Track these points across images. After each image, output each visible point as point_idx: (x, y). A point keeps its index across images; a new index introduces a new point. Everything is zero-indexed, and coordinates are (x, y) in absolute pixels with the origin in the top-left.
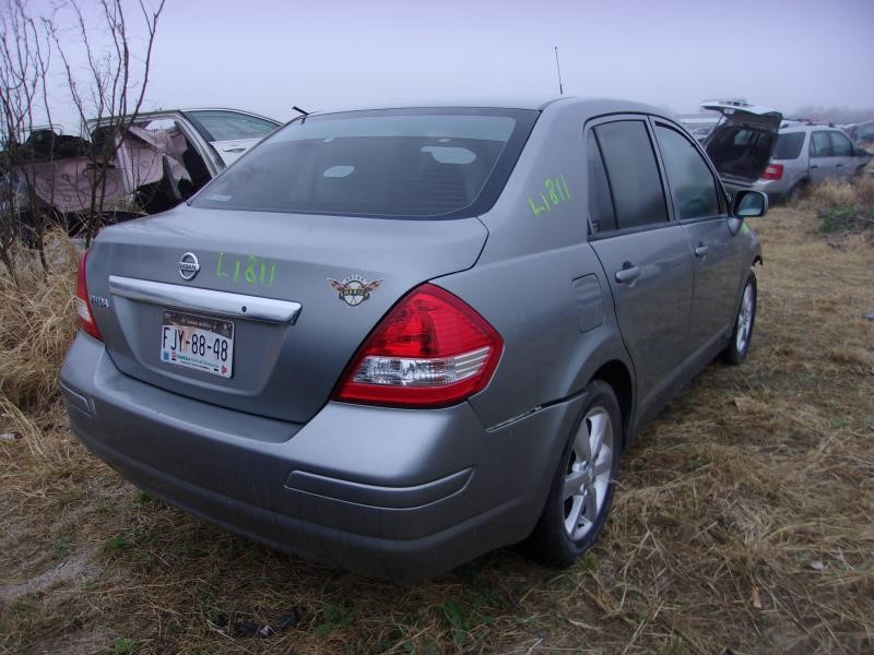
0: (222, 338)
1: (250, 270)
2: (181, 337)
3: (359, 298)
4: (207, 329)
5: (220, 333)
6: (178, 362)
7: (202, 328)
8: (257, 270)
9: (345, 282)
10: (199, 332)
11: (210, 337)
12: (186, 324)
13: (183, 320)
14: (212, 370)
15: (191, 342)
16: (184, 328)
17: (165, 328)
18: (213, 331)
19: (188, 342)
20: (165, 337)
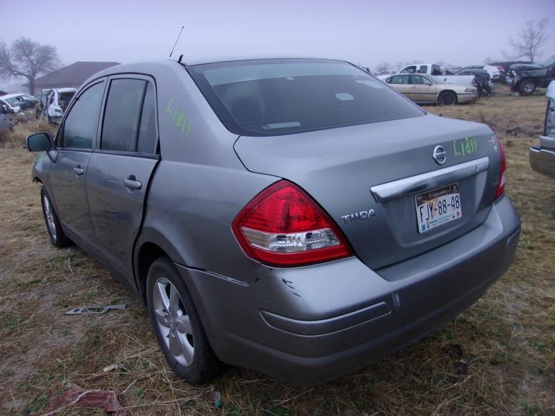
0: (454, 195)
1: (468, 146)
2: (431, 209)
4: (445, 194)
5: (453, 193)
6: (431, 227)
7: (442, 195)
10: (441, 199)
11: (448, 199)
12: (433, 198)
13: (431, 196)
14: (451, 219)
15: (438, 208)
16: (432, 201)
17: (421, 208)
18: (449, 193)
19: (436, 209)
20: (421, 214)
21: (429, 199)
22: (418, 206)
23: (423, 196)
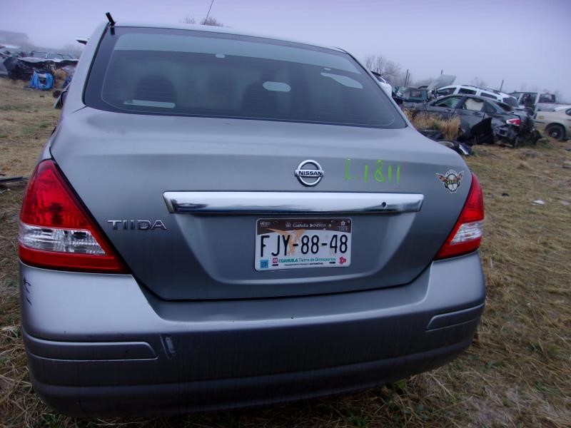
0: (339, 234)
1: (379, 171)
2: (286, 243)
3: (455, 185)
4: (321, 228)
5: (337, 230)
6: (281, 266)
7: (313, 228)
8: (385, 172)
9: (446, 176)
10: (310, 233)
11: (325, 235)
12: (291, 229)
13: (288, 225)
14: (327, 264)
15: (301, 245)
16: (289, 232)
17: (263, 237)
18: (328, 229)
19: (296, 245)
20: (263, 246)
21: (284, 229)
22: (258, 234)
23: (272, 221)
